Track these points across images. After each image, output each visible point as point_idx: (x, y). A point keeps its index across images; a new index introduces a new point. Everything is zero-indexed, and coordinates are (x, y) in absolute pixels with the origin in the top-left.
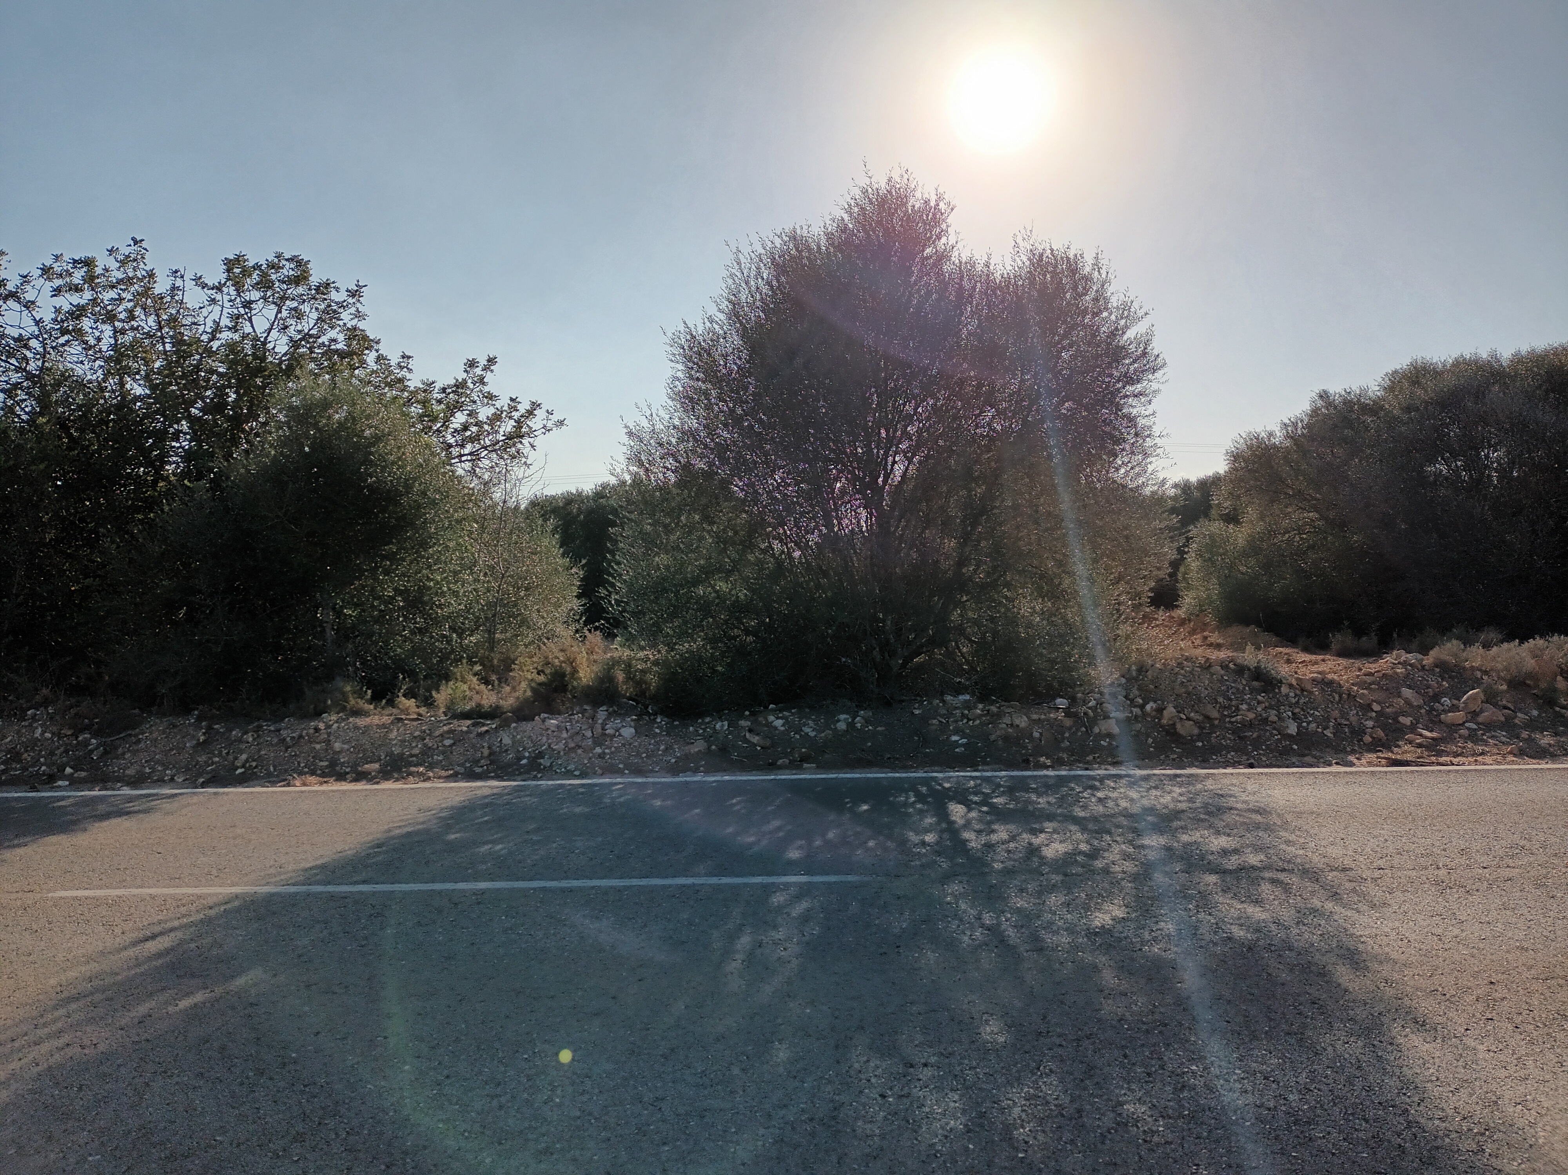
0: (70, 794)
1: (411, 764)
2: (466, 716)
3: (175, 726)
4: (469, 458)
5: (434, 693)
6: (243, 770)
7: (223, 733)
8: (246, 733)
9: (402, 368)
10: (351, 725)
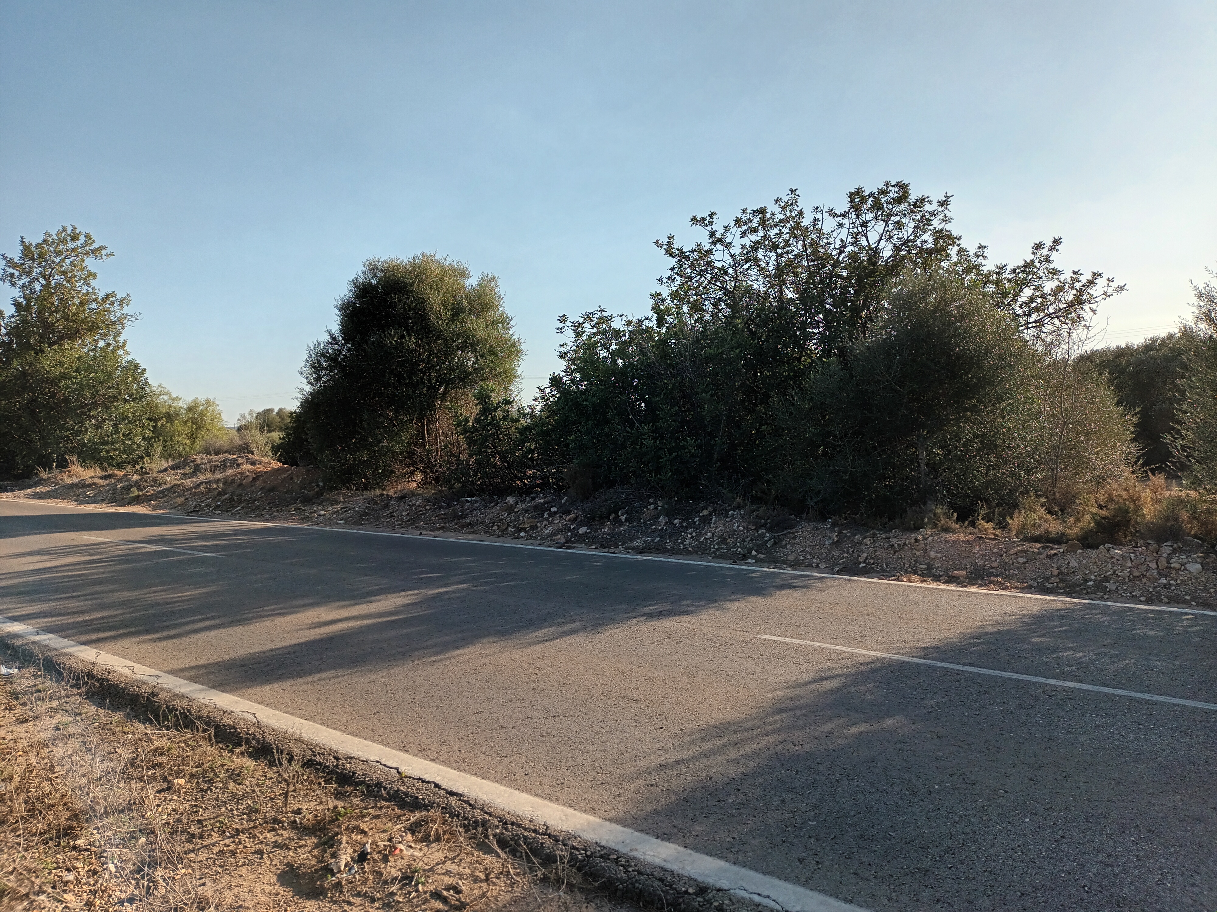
0: (757, 569)
1: (990, 574)
2: (1036, 539)
3: (817, 529)
4: (1034, 325)
5: (1008, 519)
6: (864, 565)
7: (849, 537)
8: (865, 538)
9: (978, 256)
10: (942, 539)
